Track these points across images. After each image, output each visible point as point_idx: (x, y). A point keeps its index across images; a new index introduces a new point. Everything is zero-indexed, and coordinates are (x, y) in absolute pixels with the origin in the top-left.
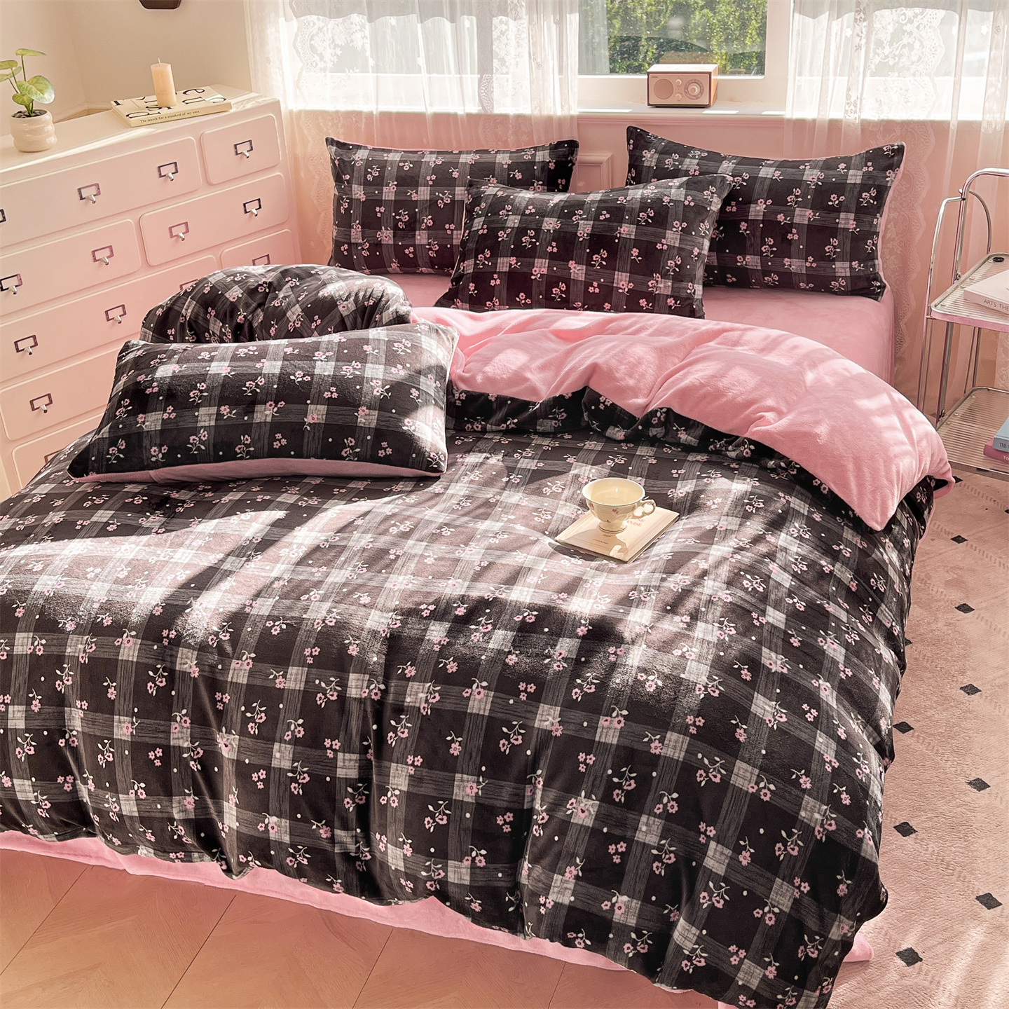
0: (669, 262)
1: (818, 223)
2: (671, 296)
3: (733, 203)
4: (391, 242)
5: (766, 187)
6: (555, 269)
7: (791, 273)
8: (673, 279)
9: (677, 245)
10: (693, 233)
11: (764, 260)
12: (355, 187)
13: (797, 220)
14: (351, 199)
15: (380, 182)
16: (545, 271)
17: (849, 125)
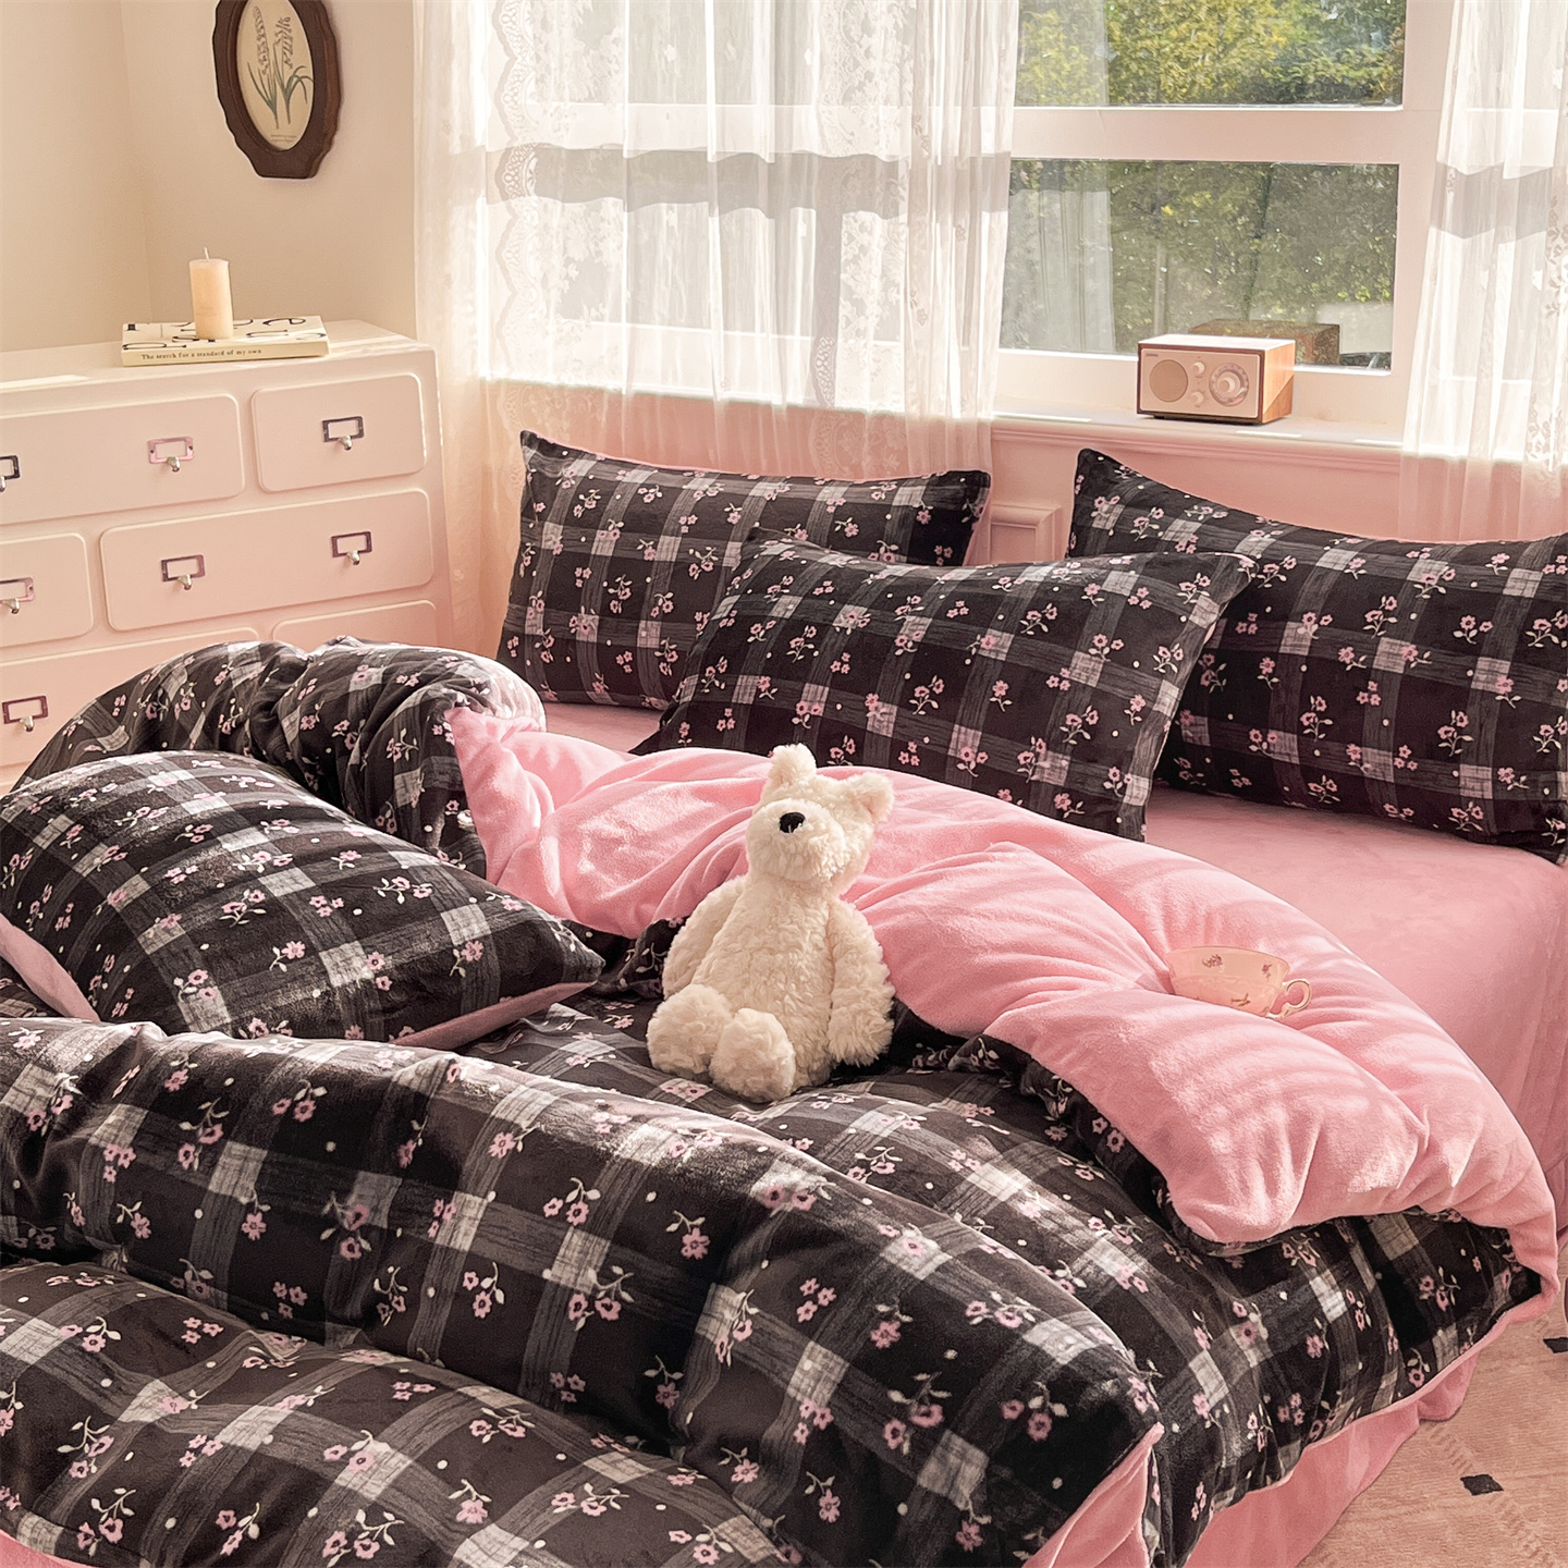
0: (1070, 717)
1: (1427, 675)
2: (1062, 790)
3: (1253, 617)
4: (593, 639)
5: (1325, 588)
6: (839, 707)
7: (1362, 778)
8: (1072, 754)
9: (1093, 683)
10: (1136, 664)
11: (1305, 742)
12: (549, 525)
13: (1380, 663)
14: (537, 549)
15: (593, 521)
16: (819, 709)
17: (1535, 477)
